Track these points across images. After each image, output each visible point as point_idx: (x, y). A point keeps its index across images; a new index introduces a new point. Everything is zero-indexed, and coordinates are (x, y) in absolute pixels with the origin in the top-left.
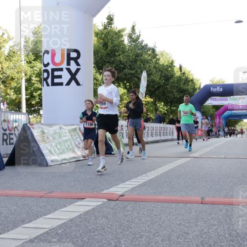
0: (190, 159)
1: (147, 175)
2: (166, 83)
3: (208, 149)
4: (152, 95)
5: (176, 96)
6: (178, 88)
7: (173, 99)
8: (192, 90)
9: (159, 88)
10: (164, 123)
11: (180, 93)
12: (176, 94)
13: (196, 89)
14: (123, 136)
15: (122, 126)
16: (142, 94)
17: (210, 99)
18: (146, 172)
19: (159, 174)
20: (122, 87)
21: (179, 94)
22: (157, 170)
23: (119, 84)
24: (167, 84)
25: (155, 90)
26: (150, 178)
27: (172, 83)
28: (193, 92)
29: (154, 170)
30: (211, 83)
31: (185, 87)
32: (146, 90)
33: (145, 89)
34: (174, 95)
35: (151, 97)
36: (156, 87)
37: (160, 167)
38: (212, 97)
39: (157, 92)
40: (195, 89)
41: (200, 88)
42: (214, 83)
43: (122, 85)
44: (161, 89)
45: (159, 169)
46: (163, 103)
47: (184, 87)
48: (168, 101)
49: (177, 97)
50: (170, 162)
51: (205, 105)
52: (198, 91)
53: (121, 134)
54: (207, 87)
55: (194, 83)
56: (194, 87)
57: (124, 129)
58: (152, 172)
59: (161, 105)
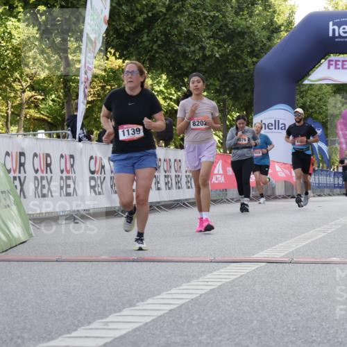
0: (254, 266)
1: (106, 324)
2: (177, 5)
3: (316, 234)
4: (126, 47)
5: (208, 53)
6: (217, 25)
7: (197, 61)
8: (265, 33)
9: (150, 22)
10: (167, 145)
11: (224, 40)
12: (208, 44)
13: (277, 30)
14: (22, 190)
15: (22, 154)
16: (93, 43)
17: (324, 63)
18: (103, 315)
19: (148, 320)
20: (21, 16)
21: (220, 47)
22: (140, 305)
23: (12, 7)
24: (180, 12)
25: (138, 31)
26: (118, 334)
27: (195, 7)
28: (269, 39)
29: (131, 304)
30: (331, 9)
31: (241, 22)
32: (107, 32)
33: (105, 27)
34: (202, 48)
35: (122, 56)
36: (140, 19)
37: (152, 295)
38: (332, 57)
39: (145, 38)
40: (274, 29)
41: (290, 23)
42: (340, 9)
43: (21, 9)
44: (158, 28)
45: (150, 301)
46: (164, 77)
47: (238, 20)
48: (181, 68)
49: (212, 56)
50: (188, 279)
51: (306, 82)
52: (284, 34)
53: (17, 183)
54: (316, 23)
55: (270, 6)
56: (272, 22)
57: (29, 166)
58: (125, 312)
59: (158, 83)
